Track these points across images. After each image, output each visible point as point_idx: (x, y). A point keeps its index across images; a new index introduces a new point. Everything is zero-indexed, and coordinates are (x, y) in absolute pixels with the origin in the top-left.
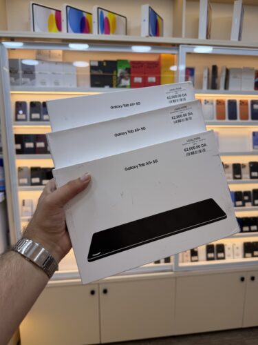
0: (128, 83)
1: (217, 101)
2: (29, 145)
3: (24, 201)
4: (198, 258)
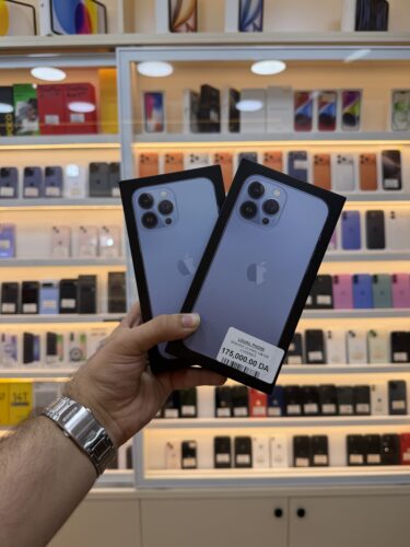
0: (35, 126)
1: (217, 155)
4: (196, 462)
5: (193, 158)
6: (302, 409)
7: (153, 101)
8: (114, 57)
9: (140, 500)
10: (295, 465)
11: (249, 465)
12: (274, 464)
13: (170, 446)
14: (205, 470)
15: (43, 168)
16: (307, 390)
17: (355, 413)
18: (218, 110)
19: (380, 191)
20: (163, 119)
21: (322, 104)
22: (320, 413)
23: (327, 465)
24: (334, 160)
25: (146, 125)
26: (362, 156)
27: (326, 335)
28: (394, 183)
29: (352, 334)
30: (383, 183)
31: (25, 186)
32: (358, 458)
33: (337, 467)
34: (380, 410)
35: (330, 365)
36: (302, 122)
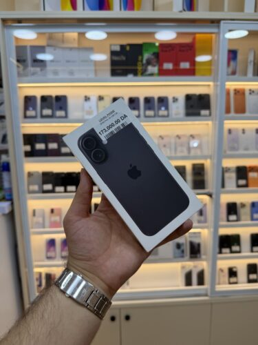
2: (40, 146)
3: (34, 212)
4: (237, 279)
5: (252, 92)
7: (231, 56)
9: (212, 304)
13: (222, 270)
14: (243, 285)
15: (156, 97)
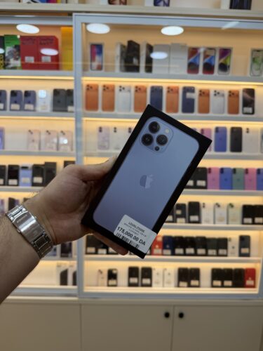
0: (18, 63)
1: (136, 87)
4: (117, 282)
5: (122, 89)
6: (185, 251)
7: (96, 50)
8: (71, 19)
9: (80, 305)
10: (178, 286)
11: (150, 285)
12: (165, 285)
13: (100, 272)
14: (122, 288)
15: (23, 91)
16: (188, 240)
17: (218, 255)
18: (138, 58)
19: (240, 115)
20: (102, 62)
21: (206, 56)
22: (196, 254)
23: (198, 286)
24: (212, 93)
25: (91, 65)
26: (230, 92)
27: (202, 205)
28: (250, 110)
29: (218, 205)
30: (243, 110)
31: (11, 103)
32: (218, 283)
33: (205, 288)
34: (233, 254)
35: (203, 224)
36: (192, 68)
